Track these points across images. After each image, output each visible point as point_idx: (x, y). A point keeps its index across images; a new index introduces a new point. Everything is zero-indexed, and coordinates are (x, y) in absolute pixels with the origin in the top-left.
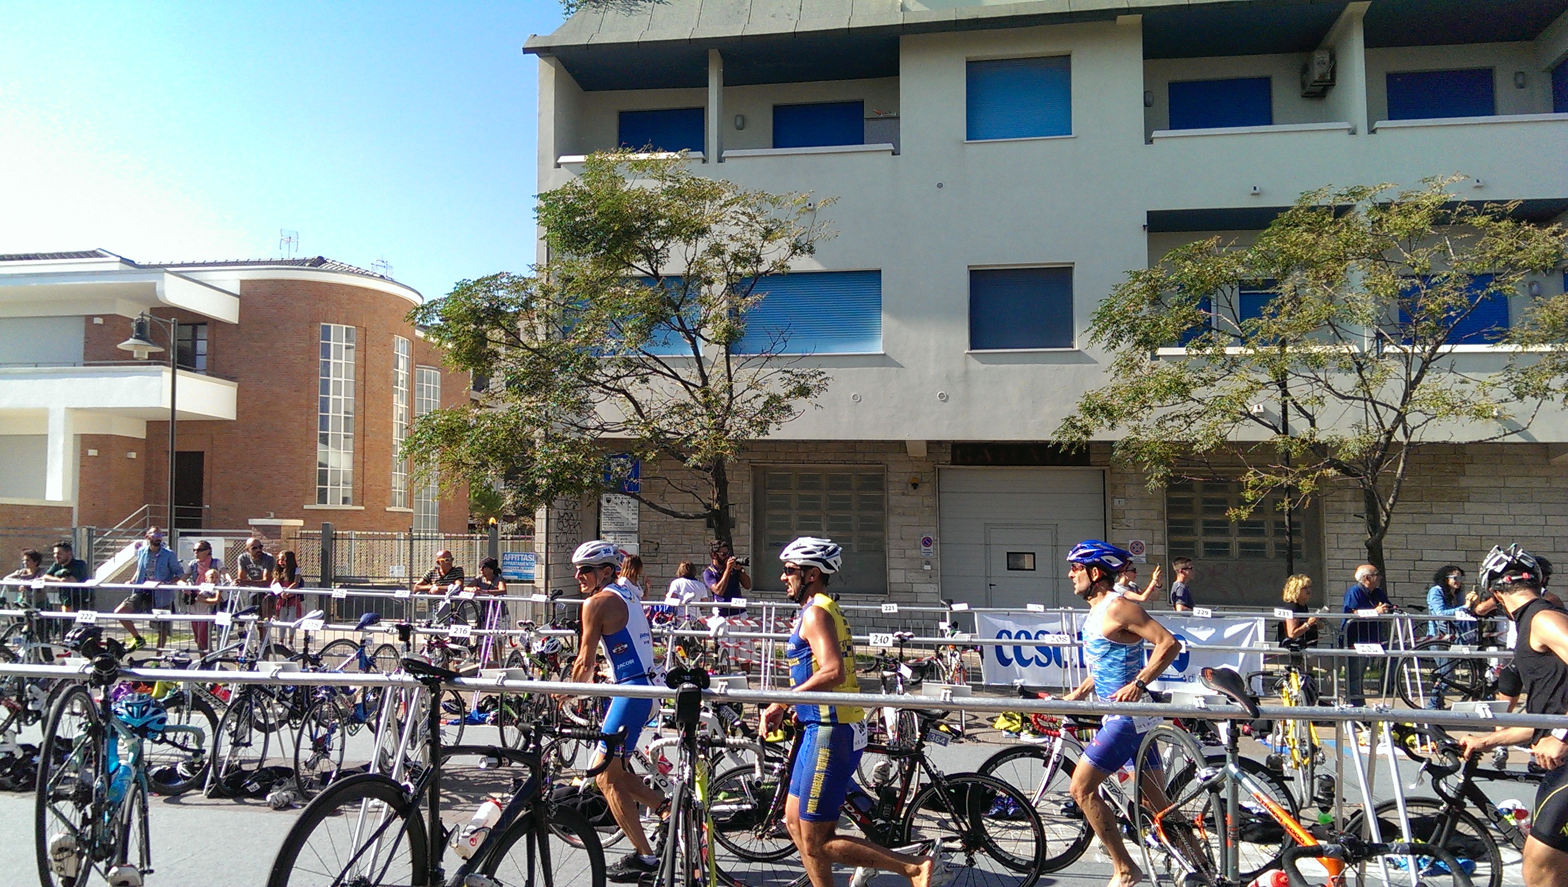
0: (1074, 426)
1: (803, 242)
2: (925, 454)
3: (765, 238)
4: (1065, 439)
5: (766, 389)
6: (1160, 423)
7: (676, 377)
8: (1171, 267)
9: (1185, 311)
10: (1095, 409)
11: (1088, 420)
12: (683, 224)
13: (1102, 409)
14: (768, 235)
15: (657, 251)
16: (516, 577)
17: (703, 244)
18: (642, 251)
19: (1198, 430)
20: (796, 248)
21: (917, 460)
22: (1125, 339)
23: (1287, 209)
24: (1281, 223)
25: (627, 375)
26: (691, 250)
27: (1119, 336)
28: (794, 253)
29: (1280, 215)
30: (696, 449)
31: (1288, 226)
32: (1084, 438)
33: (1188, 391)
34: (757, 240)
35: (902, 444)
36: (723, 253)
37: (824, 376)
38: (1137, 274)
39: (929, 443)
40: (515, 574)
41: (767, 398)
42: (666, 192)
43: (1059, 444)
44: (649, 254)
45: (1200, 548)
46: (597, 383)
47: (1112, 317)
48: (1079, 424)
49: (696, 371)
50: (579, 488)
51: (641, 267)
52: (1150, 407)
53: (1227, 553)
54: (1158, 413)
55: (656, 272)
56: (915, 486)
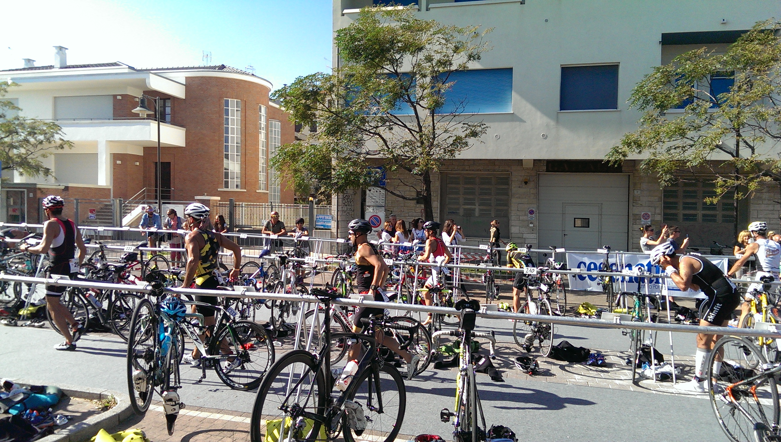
0: (617, 152)
1: (475, 53)
2: (532, 166)
3: (455, 52)
4: (612, 159)
5: (455, 133)
6: (669, 150)
7: (405, 126)
8: (678, 64)
9: (685, 89)
10: (630, 143)
11: (626, 149)
12: (411, 45)
13: (635, 143)
14: (456, 49)
15: (397, 60)
16: (322, 227)
17: (421, 55)
18: (390, 60)
19: (690, 154)
20: (471, 57)
21: (527, 169)
22: (650, 105)
23: (748, 31)
24: (742, 40)
25: (381, 126)
26: (415, 58)
27: (647, 102)
28: (470, 59)
29: (743, 35)
30: (417, 165)
31: (747, 41)
32: (623, 158)
33: (685, 133)
34: (450, 52)
35: (520, 162)
36: (432, 60)
37: (484, 126)
38: (658, 69)
39: (534, 160)
40: (322, 225)
41: (455, 138)
42: (402, 28)
43: (609, 161)
44: (393, 62)
45: (681, 217)
46: (366, 130)
47: (644, 93)
48: (620, 151)
49: (416, 124)
50: (358, 184)
51: (388, 68)
52: (664, 142)
53: (695, 220)
54: (667, 145)
55: (396, 71)
56: (526, 183)
